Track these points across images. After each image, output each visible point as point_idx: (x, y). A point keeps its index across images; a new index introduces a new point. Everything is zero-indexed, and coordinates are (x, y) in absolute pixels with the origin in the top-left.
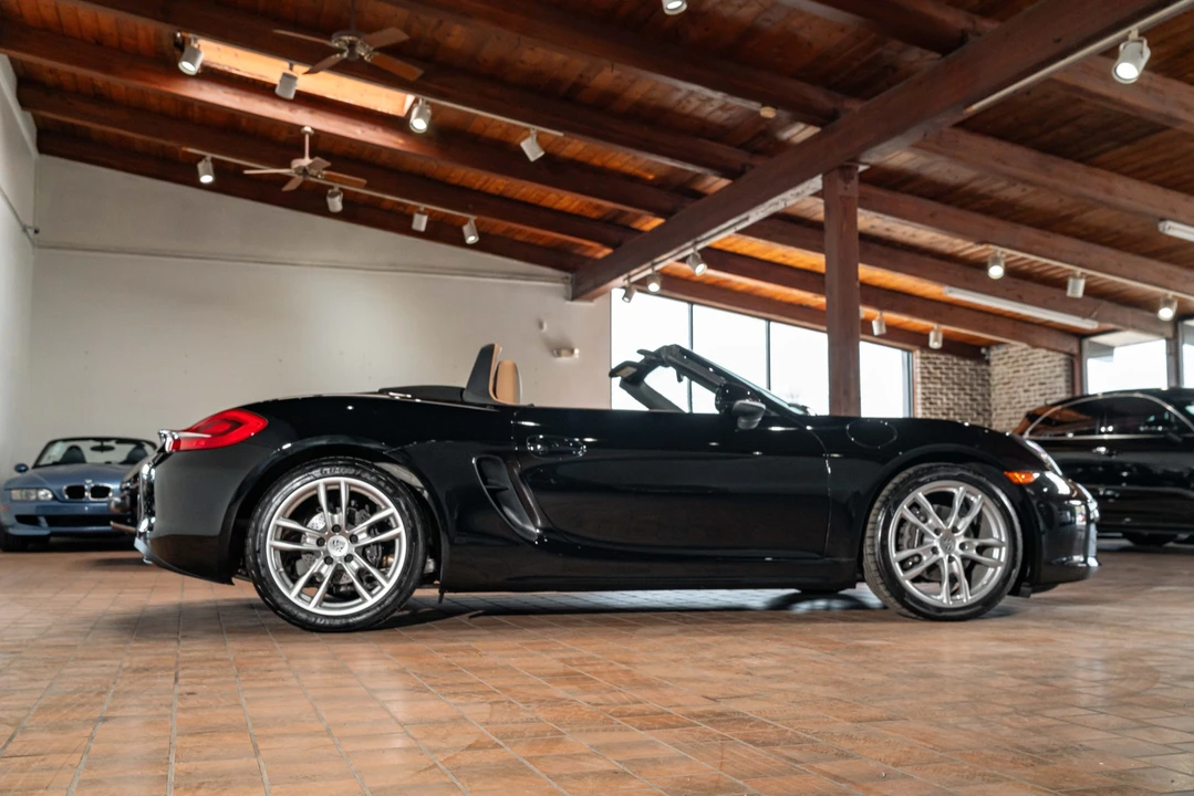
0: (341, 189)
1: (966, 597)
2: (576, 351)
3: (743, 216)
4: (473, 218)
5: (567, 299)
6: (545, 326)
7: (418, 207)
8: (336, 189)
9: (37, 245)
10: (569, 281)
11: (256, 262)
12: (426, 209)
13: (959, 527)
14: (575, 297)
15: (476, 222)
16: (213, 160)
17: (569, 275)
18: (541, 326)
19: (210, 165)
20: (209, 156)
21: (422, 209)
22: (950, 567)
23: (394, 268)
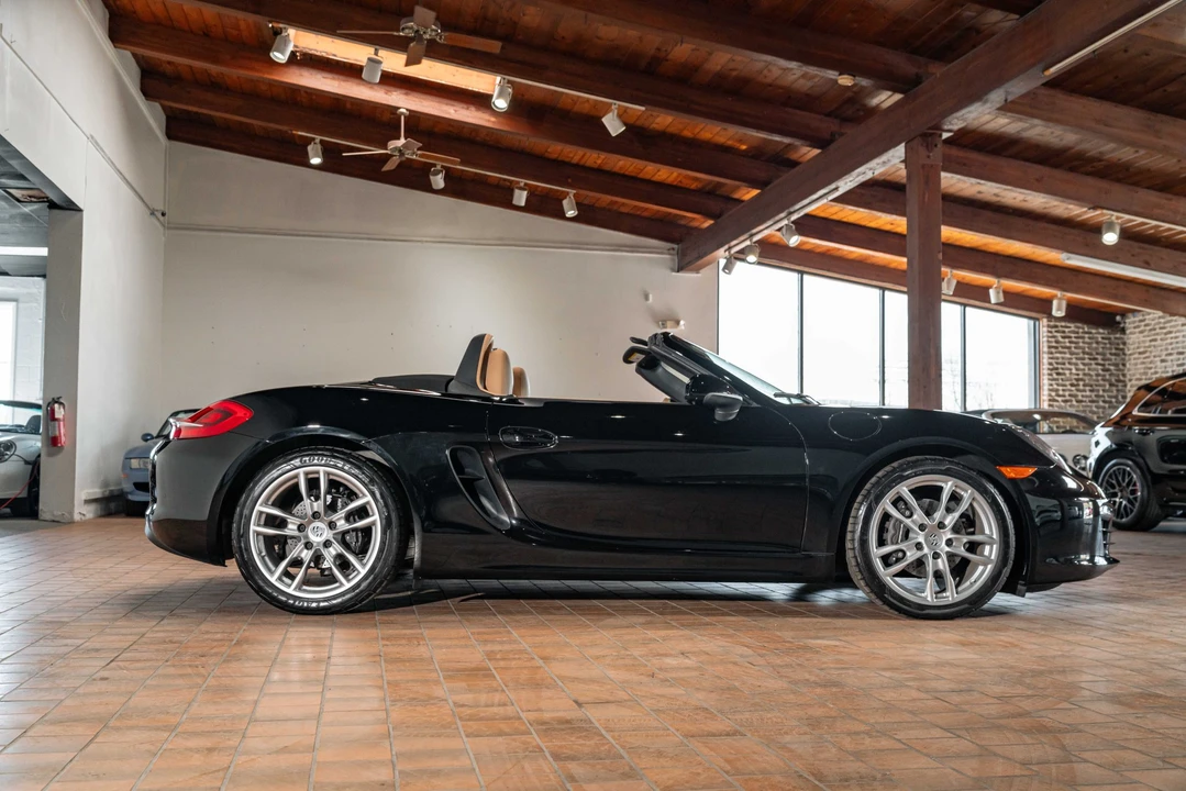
0: (442, 167)
1: (951, 596)
2: (682, 322)
3: (833, 186)
4: (572, 192)
5: (673, 270)
6: (651, 297)
7: (518, 183)
8: (439, 167)
9: (168, 227)
10: (675, 252)
11: (369, 239)
12: (526, 184)
13: (946, 523)
14: (680, 269)
15: (574, 195)
16: (322, 142)
17: (676, 246)
18: (647, 298)
19: (319, 147)
20: (318, 138)
21: (522, 184)
22: (935, 564)
23: (503, 242)
